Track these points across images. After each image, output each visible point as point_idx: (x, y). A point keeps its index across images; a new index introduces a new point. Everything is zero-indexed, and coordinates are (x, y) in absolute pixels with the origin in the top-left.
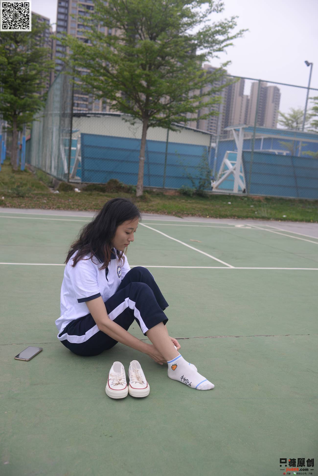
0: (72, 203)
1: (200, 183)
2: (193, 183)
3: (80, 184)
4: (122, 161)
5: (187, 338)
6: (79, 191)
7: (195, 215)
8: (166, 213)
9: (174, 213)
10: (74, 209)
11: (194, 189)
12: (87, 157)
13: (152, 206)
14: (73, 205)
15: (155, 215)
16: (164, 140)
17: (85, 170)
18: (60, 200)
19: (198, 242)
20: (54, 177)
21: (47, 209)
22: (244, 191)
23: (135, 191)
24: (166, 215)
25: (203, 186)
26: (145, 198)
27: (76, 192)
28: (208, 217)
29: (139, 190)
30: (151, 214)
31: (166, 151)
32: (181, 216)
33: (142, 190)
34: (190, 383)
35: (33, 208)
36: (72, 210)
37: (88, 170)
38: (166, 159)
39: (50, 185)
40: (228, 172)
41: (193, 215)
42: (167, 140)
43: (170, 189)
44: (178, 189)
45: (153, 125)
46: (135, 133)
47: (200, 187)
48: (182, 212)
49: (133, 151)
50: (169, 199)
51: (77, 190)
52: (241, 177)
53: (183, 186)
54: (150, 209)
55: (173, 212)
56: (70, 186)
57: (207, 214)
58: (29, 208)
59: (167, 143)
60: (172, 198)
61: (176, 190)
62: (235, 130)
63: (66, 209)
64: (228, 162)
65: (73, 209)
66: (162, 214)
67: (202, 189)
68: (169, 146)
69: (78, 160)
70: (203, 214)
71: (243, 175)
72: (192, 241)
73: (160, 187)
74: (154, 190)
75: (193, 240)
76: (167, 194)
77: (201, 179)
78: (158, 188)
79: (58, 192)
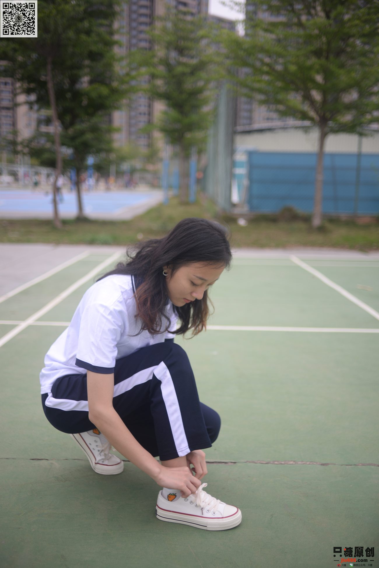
12: (255, 180)
16: (356, 151)
17: (253, 196)
19: (367, 289)
23: (311, 220)
26: (324, 229)
27: (240, 224)
29: (316, 218)
31: (359, 165)
33: (321, 218)
37: (256, 196)
38: (358, 176)
42: (360, 150)
50: (360, 228)
56: (233, 218)
59: (360, 155)
68: (362, 158)
76: (360, 222)
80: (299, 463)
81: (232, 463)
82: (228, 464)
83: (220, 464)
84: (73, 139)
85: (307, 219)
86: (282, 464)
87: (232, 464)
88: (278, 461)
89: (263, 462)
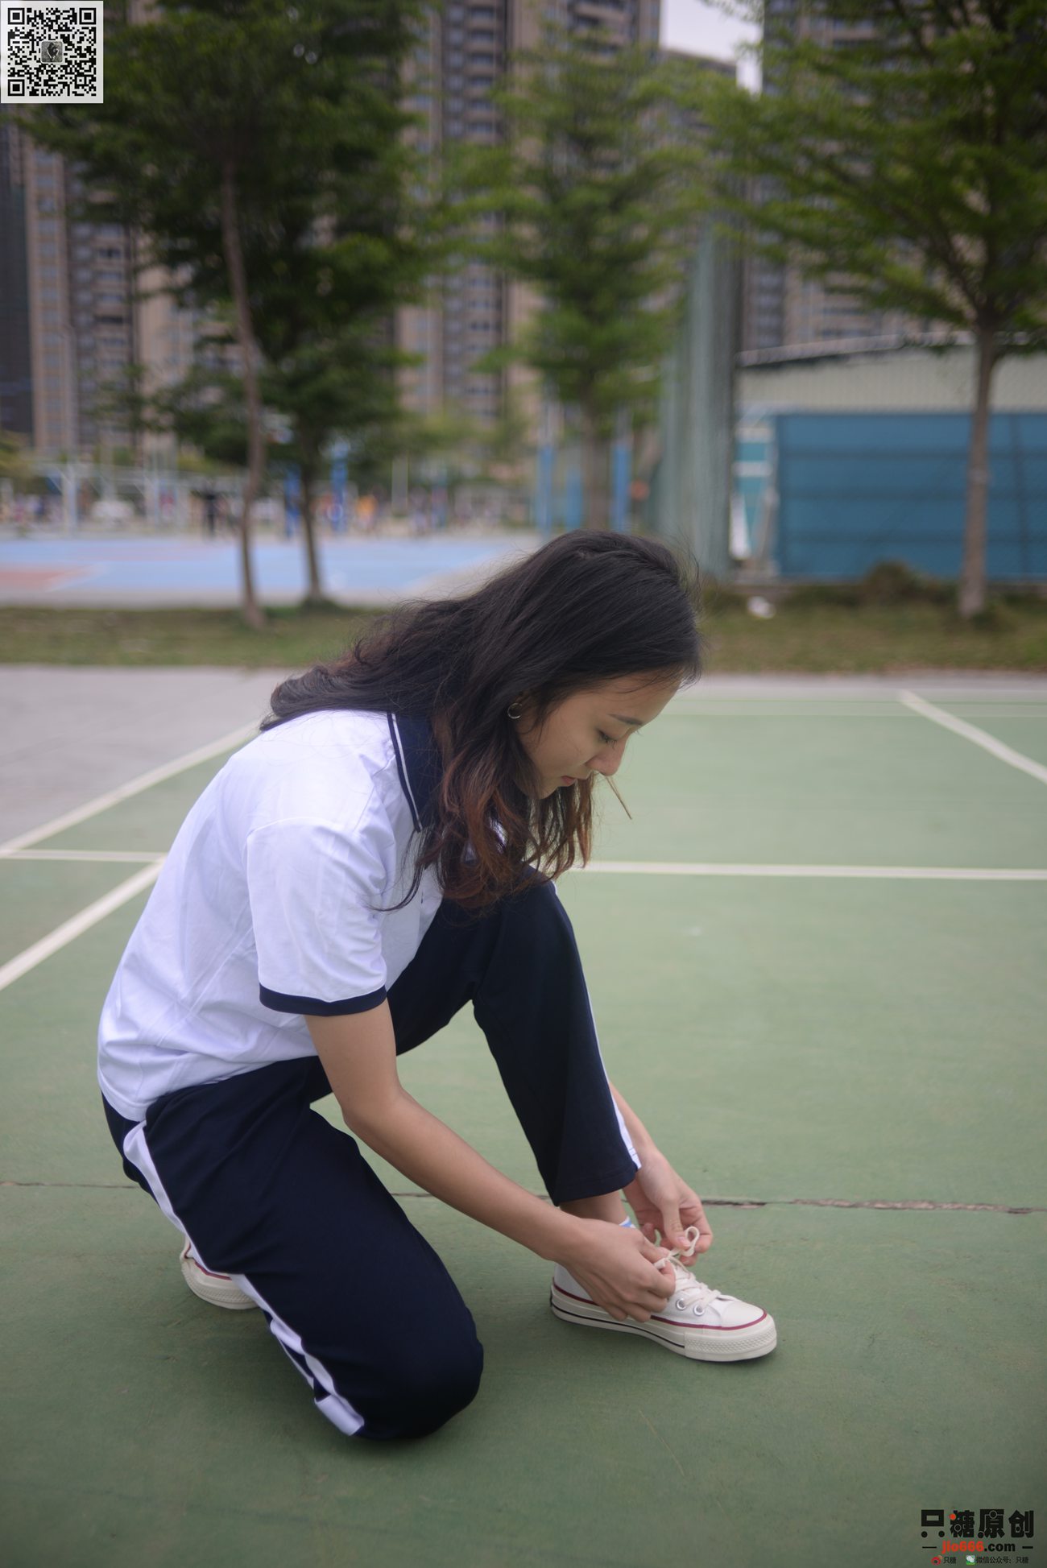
80: (945, 1206)
81: (752, 1203)
82: (742, 1207)
83: (720, 1207)
84: (294, 384)
85: (944, 597)
86: (896, 1208)
87: (755, 1207)
88: (883, 1202)
89: (842, 1203)
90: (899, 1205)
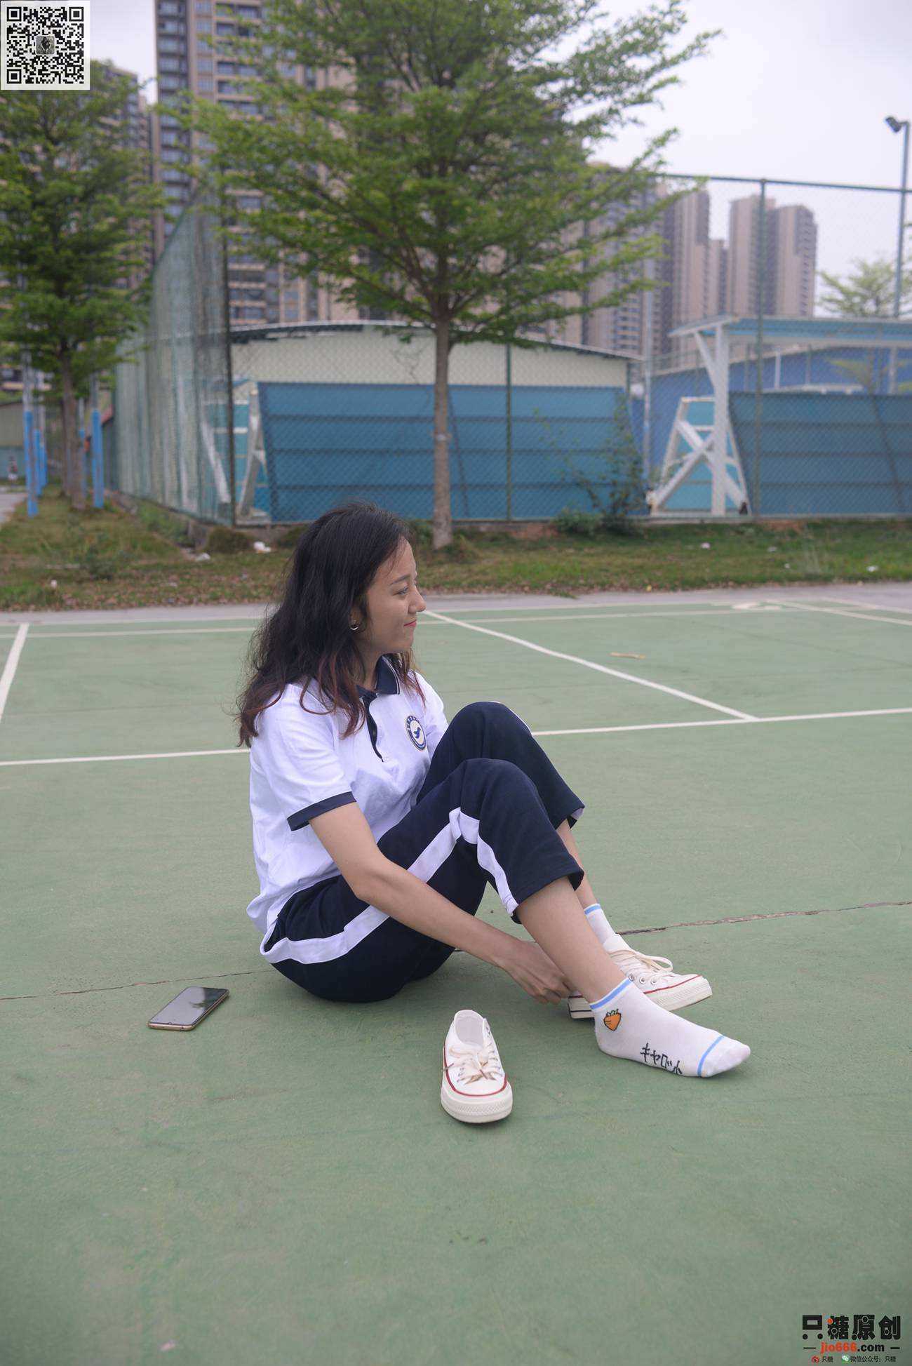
0: (253, 583)
1: (612, 495)
2: (593, 497)
3: (269, 528)
4: (383, 453)
5: (660, 929)
6: (268, 550)
7: (611, 585)
8: (526, 588)
9: (548, 586)
10: (259, 598)
11: (597, 516)
12: (282, 450)
13: (484, 572)
14: (256, 587)
15: (494, 595)
16: (501, 380)
17: (279, 488)
18: (216, 577)
19: (633, 658)
20: (192, 516)
21: (181, 606)
22: (744, 510)
23: (429, 536)
24: (526, 592)
25: (624, 505)
26: (461, 551)
27: (258, 552)
28: (649, 588)
29: (441, 531)
30: (484, 595)
31: (508, 412)
32: (571, 593)
33: (449, 529)
34: (674, 1064)
35: (141, 605)
36: (254, 602)
37: (287, 487)
38: (509, 436)
39: (181, 539)
40: (690, 459)
41: (605, 587)
42: (509, 379)
43: (527, 522)
44: (551, 518)
45: (466, 338)
46: (413, 368)
47: (614, 508)
48: (572, 582)
49: (412, 420)
50: (529, 550)
51: (260, 546)
52: (730, 470)
53: (565, 509)
54: (478, 582)
55: (545, 584)
56: (241, 536)
57: (647, 581)
58: (131, 607)
59: (508, 388)
60: (537, 545)
61: (546, 522)
62: (702, 333)
63: (235, 601)
64: (688, 430)
65: (256, 600)
66: (516, 592)
67: (620, 512)
68: (514, 396)
69: (255, 460)
70: (634, 582)
71: (735, 462)
72: (617, 656)
73: (500, 519)
74: (483, 528)
75: (618, 654)
76: (522, 535)
77: (614, 484)
78: (492, 522)
79: (206, 556)
80: (768, 916)
87: (659, 931)
88: (731, 918)
89: (709, 922)
90: (742, 919)
